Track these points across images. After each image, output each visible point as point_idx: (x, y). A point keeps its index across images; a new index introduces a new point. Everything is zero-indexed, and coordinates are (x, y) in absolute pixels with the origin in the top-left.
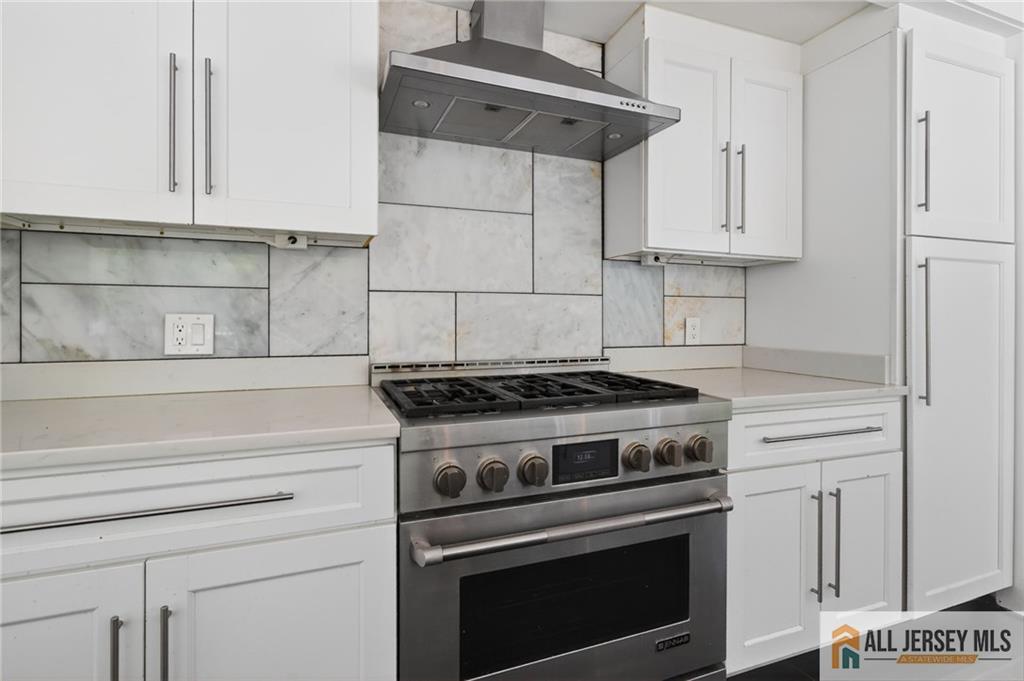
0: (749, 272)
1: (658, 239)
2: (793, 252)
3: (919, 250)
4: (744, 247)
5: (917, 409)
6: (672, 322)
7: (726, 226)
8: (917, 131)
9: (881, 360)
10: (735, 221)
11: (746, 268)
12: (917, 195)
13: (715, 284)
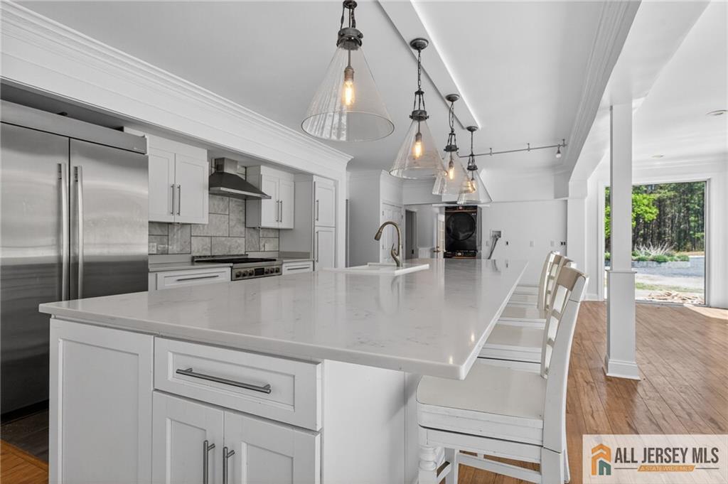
0: (281, 231)
1: (264, 224)
2: (292, 227)
3: (316, 229)
4: (281, 226)
5: (316, 263)
6: (262, 244)
7: (277, 221)
8: (316, 203)
9: (309, 253)
10: (280, 219)
11: (279, 230)
12: (316, 218)
13: (272, 234)
